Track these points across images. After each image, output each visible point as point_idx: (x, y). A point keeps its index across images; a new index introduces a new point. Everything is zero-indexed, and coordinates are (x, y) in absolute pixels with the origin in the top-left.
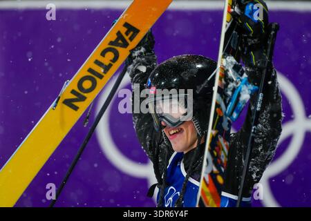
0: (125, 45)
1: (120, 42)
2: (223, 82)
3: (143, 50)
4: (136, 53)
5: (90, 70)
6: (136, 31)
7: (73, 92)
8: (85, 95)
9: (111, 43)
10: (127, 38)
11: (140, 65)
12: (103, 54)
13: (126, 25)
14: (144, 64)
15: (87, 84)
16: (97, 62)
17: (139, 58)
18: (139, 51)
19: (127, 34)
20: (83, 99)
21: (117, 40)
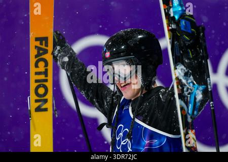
0: (46, 52)
1: (41, 52)
2: (180, 87)
3: (58, 48)
4: (56, 53)
5: (37, 81)
6: (46, 39)
7: (37, 101)
8: (45, 98)
9: (36, 56)
10: (43, 47)
11: (62, 58)
12: (36, 66)
13: (37, 39)
14: (65, 56)
15: (41, 91)
16: (37, 73)
17: (59, 54)
18: (57, 50)
19: (41, 44)
20: (46, 101)
21: (38, 52)
